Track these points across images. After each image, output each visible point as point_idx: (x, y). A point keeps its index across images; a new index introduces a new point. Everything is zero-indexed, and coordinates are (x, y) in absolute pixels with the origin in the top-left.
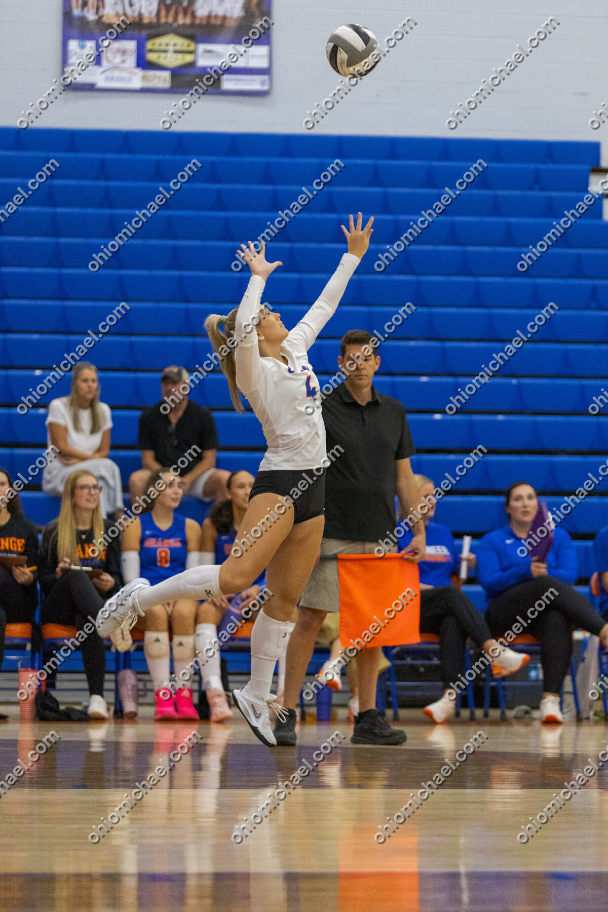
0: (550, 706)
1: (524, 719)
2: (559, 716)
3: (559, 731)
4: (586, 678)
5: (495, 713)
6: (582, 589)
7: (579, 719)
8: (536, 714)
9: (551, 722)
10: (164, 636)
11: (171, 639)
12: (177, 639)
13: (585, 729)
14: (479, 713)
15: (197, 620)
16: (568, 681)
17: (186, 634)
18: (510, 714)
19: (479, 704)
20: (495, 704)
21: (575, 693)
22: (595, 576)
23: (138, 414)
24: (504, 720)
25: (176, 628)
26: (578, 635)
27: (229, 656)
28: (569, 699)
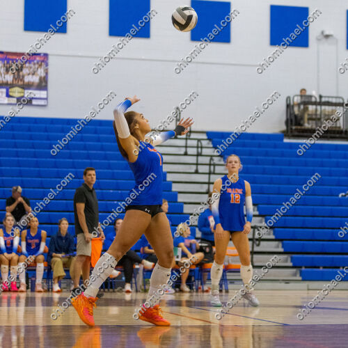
0: (128, 287)
1: (120, 291)
2: (130, 290)
3: (130, 295)
4: (139, 279)
5: (111, 290)
6: (138, 253)
7: (137, 291)
8: (124, 290)
9: (128, 292)
10: (7, 267)
11: (9, 267)
12: (12, 267)
13: (139, 294)
14: (106, 290)
15: (18, 261)
16: (133, 280)
17: (15, 265)
18: (116, 290)
19: (106, 287)
20: (111, 288)
21: (136, 283)
22: (142, 248)
23: (5, 200)
24: (114, 292)
25: (12, 263)
26: (137, 267)
27: (29, 272)
28: (134, 285)
